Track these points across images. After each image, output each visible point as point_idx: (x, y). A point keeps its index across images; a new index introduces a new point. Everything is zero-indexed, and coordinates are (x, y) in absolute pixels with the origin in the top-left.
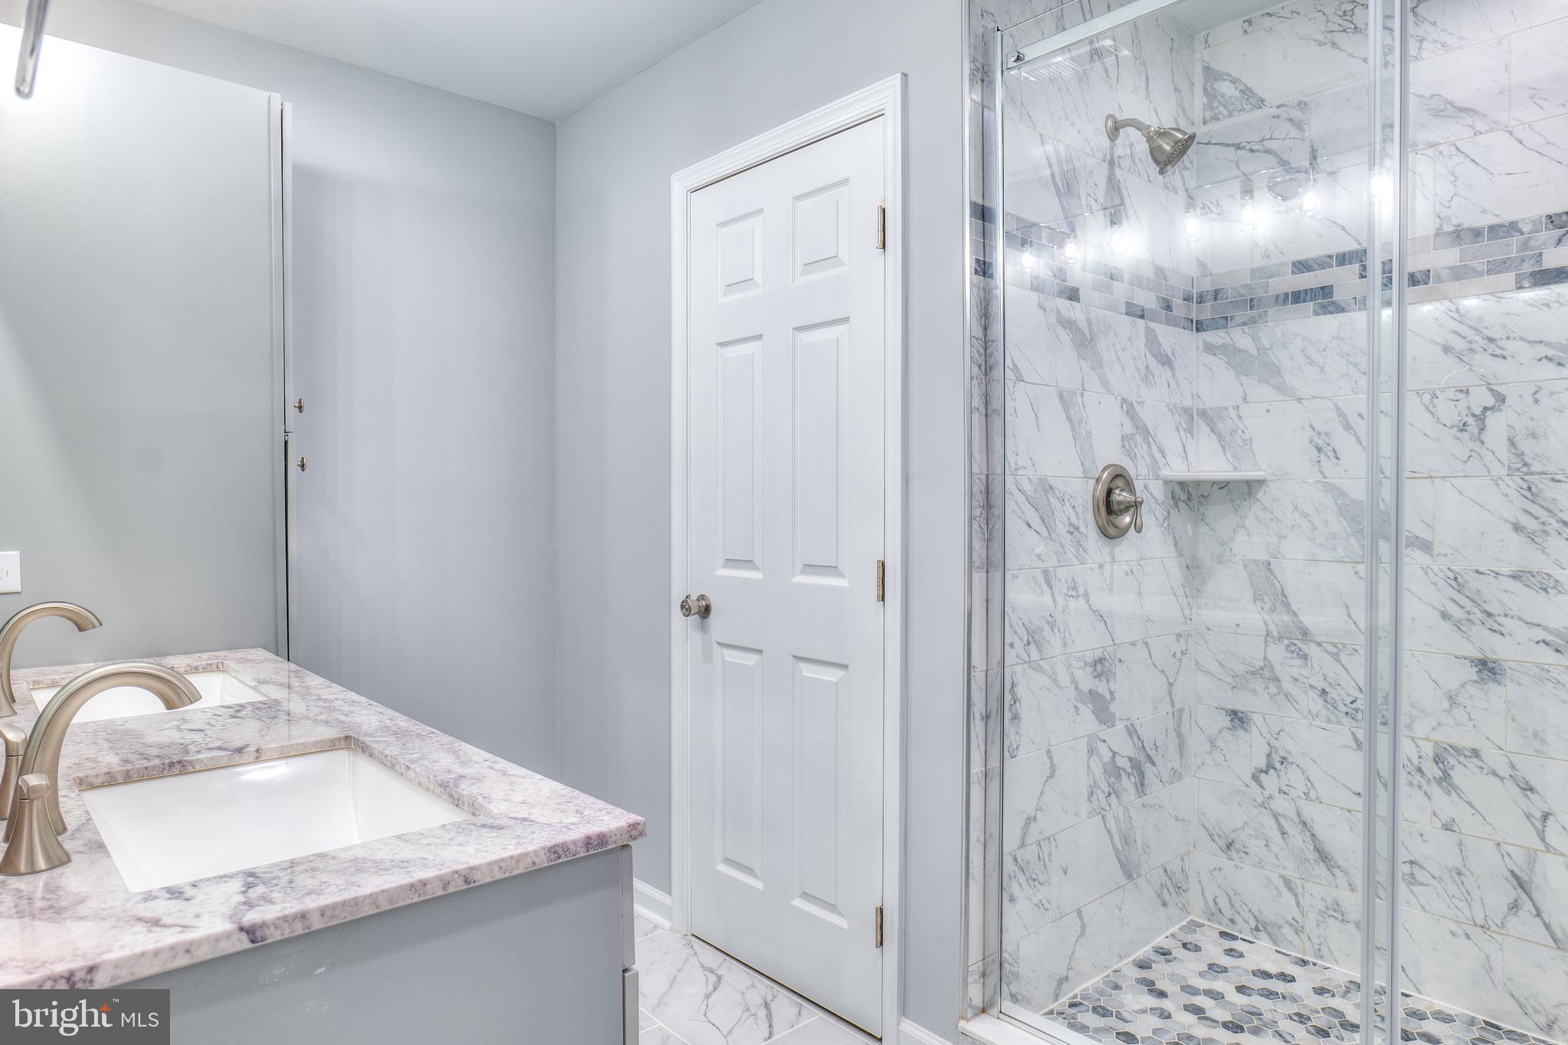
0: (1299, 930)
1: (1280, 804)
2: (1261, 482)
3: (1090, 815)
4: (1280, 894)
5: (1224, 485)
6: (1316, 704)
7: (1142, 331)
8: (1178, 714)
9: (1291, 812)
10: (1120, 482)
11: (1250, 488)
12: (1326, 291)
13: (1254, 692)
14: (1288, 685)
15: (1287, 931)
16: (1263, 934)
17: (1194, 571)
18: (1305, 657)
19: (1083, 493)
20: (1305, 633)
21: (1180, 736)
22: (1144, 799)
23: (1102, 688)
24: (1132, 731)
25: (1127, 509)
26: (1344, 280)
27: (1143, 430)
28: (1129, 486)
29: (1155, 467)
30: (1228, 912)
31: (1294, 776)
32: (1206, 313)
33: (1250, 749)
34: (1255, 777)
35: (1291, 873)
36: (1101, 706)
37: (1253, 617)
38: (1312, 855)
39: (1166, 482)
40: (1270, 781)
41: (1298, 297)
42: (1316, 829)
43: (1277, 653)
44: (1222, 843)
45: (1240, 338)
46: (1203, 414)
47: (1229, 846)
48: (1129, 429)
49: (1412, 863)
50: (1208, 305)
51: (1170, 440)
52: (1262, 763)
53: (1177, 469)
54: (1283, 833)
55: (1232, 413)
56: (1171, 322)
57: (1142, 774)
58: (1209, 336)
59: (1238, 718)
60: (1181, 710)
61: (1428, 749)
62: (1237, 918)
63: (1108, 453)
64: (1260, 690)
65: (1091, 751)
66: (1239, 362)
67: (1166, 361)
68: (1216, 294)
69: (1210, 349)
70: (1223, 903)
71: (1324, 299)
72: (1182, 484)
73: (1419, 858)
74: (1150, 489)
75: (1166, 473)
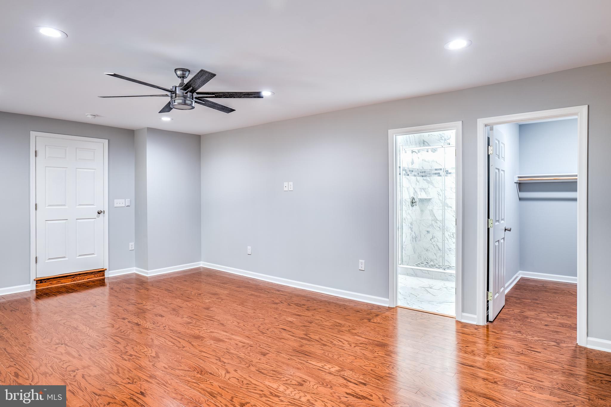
0: (436, 260)
1: (434, 243)
2: (431, 199)
3: (410, 243)
4: (434, 256)
5: (426, 199)
6: (438, 229)
7: (415, 178)
8: (420, 232)
9: (435, 244)
10: (413, 199)
11: (430, 199)
12: (439, 173)
13: (430, 228)
14: (435, 226)
15: (435, 260)
16: (432, 262)
17: (422, 211)
18: (437, 223)
19: (409, 201)
20: (437, 220)
21: (420, 235)
22: (416, 243)
23: (411, 226)
24: (415, 233)
25: (415, 203)
26: (441, 172)
27: (416, 192)
28: (414, 200)
29: (417, 197)
30: (427, 260)
31: (435, 239)
32: (423, 174)
33: (430, 236)
34: (431, 240)
35: (435, 252)
36: (411, 229)
37: (430, 218)
38: (438, 249)
39: (418, 199)
40: (432, 240)
41: (436, 174)
42: (439, 246)
43: (433, 222)
44: (426, 250)
45: (428, 178)
46: (423, 189)
47: (427, 250)
48: (414, 192)
49: (450, 248)
50: (424, 173)
51: (419, 193)
52: (431, 238)
53: (420, 197)
54: (434, 247)
55: (427, 189)
56: (419, 176)
57: (416, 239)
58: (424, 178)
59: (428, 232)
60: (420, 231)
61: (452, 233)
62: (428, 260)
63: (412, 195)
64: (431, 227)
65: (410, 235)
66: (428, 182)
67: (418, 182)
68: (425, 172)
69: (424, 179)
70: (426, 259)
71: (439, 175)
72: (420, 199)
73: (451, 247)
74: (416, 200)
75: (418, 197)
